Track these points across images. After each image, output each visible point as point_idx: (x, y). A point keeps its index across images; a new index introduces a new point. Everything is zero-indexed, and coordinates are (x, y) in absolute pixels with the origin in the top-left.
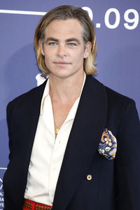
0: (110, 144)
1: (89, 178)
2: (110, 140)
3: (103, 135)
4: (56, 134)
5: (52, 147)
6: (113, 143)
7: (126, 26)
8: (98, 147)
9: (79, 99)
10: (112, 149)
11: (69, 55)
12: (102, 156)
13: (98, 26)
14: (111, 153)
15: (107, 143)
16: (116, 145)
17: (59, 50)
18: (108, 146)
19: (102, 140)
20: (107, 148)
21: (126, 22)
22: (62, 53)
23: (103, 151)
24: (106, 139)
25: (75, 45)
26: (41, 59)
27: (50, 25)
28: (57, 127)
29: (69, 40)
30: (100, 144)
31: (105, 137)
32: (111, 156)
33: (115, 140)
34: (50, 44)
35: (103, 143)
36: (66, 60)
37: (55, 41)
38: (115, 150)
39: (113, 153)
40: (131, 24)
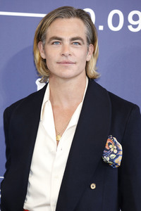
0: (115, 151)
1: (93, 186)
2: (115, 147)
3: (108, 142)
4: (58, 141)
5: (54, 155)
6: (118, 150)
7: (130, 28)
8: (102, 155)
9: (82, 104)
10: (117, 156)
11: (74, 54)
12: (107, 164)
13: (101, 28)
14: (116, 161)
15: (112, 150)
16: (121, 153)
17: (64, 49)
18: (113, 153)
19: (107, 147)
20: (112, 155)
21: (130, 24)
22: (67, 52)
23: (108, 159)
24: (111, 146)
25: (79, 44)
26: (41, 62)
27: (52, 24)
28: (59, 133)
29: (73, 39)
30: (105, 151)
31: (110, 144)
32: (116, 164)
33: (121, 147)
34: (53, 43)
35: (108, 150)
36: (70, 59)
37: (58, 40)
38: (120, 158)
39: (119, 160)
40: (135, 26)
